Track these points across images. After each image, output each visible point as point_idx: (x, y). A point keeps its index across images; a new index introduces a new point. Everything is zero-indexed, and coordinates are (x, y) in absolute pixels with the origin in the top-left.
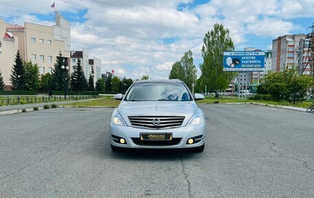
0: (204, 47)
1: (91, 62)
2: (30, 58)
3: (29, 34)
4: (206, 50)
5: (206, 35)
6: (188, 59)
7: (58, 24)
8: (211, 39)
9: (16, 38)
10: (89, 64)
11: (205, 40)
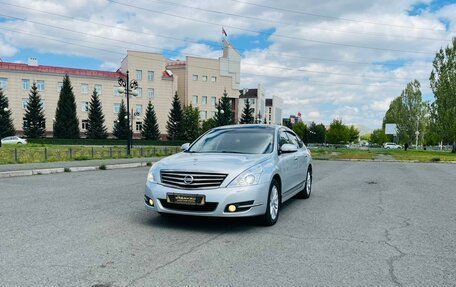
0: (433, 74)
1: (269, 103)
2: (191, 100)
3: (191, 70)
4: (437, 77)
5: (437, 55)
6: (412, 93)
7: (226, 55)
8: (445, 61)
9: (176, 77)
10: (267, 105)
11: (435, 63)
